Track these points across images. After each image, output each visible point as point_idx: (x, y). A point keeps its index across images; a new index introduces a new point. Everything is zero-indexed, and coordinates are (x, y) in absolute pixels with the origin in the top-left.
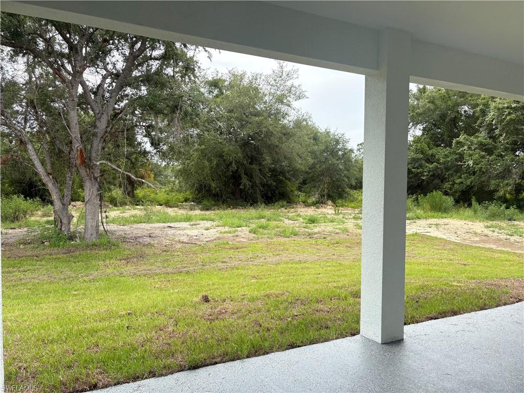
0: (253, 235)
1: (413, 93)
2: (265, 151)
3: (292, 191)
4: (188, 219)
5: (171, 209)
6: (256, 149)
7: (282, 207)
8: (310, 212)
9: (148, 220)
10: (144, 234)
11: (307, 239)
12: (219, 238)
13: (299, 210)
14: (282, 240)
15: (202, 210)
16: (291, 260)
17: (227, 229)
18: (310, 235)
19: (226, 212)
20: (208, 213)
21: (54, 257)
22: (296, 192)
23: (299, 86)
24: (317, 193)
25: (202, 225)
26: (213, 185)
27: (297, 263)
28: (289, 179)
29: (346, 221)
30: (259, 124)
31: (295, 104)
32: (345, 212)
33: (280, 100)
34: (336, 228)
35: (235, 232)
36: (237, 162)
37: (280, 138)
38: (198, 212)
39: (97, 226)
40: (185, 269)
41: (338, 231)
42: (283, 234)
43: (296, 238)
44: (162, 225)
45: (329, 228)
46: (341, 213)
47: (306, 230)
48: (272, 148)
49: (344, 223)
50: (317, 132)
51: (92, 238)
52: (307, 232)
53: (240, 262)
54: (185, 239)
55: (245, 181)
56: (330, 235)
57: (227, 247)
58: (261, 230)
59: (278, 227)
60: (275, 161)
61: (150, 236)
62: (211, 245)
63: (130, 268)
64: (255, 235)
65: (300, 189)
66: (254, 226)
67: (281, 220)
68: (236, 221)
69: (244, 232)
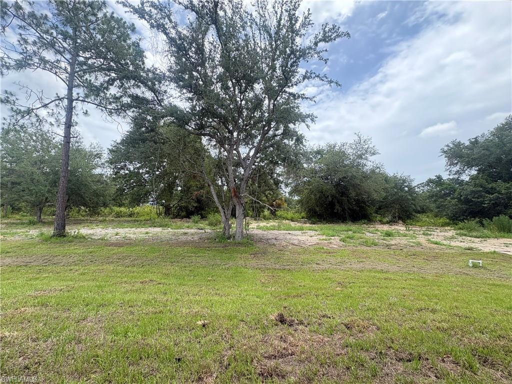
0: (342, 243)
1: (466, 145)
2: (351, 188)
3: (371, 213)
4: (301, 229)
5: (293, 223)
6: (345, 187)
7: (364, 223)
8: (386, 228)
9: (279, 228)
10: (273, 237)
11: (386, 250)
12: (318, 244)
13: (377, 226)
14: (365, 248)
15: (311, 224)
16: (374, 268)
17: (324, 237)
18: (388, 246)
19: (325, 225)
20: (313, 226)
21: (217, 249)
22: (374, 214)
23: (374, 146)
24: (390, 215)
25: (308, 234)
26: (317, 209)
27: (379, 272)
28: (369, 206)
29: (417, 236)
30: (346, 172)
31: (371, 158)
32: (414, 229)
33: (360, 157)
34: (411, 242)
35: (329, 240)
36: (332, 196)
37: (361, 180)
38: (308, 225)
39: (242, 232)
40: (288, 267)
41: (412, 244)
42: (366, 243)
43: (376, 248)
44: (285, 232)
45: (404, 241)
46: (411, 230)
47: (384, 242)
48: (355, 186)
49: (416, 238)
50: (387, 177)
51: (238, 239)
52: (386, 244)
53: (330, 265)
54: (296, 242)
55: (337, 207)
56: (406, 247)
57: (322, 251)
58: (348, 240)
59: (361, 238)
60: (357, 195)
61: (276, 239)
62: (312, 248)
63: (253, 262)
64: (344, 243)
65: (376, 212)
66: (343, 236)
67: (363, 233)
68: (331, 232)
69: (336, 240)
